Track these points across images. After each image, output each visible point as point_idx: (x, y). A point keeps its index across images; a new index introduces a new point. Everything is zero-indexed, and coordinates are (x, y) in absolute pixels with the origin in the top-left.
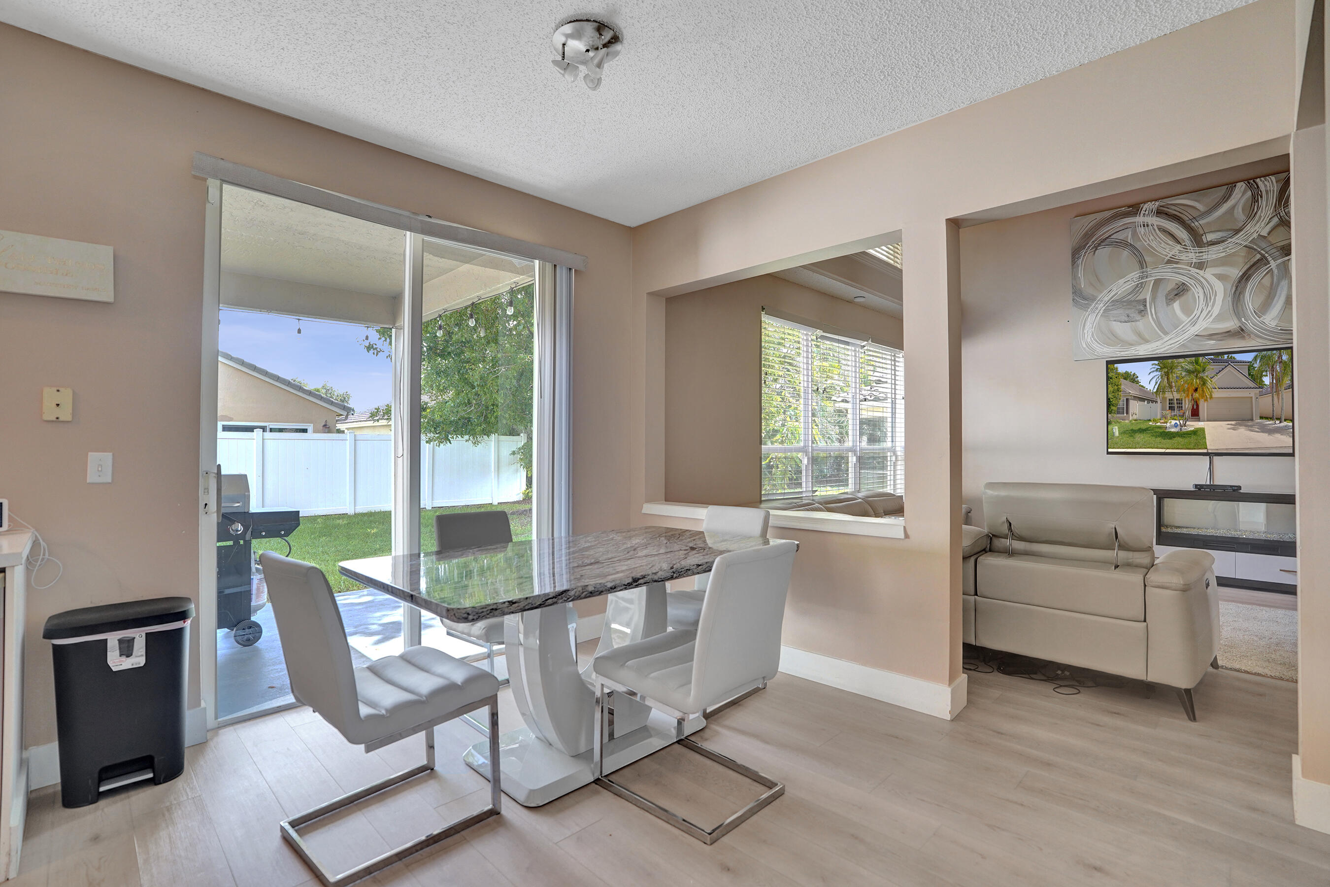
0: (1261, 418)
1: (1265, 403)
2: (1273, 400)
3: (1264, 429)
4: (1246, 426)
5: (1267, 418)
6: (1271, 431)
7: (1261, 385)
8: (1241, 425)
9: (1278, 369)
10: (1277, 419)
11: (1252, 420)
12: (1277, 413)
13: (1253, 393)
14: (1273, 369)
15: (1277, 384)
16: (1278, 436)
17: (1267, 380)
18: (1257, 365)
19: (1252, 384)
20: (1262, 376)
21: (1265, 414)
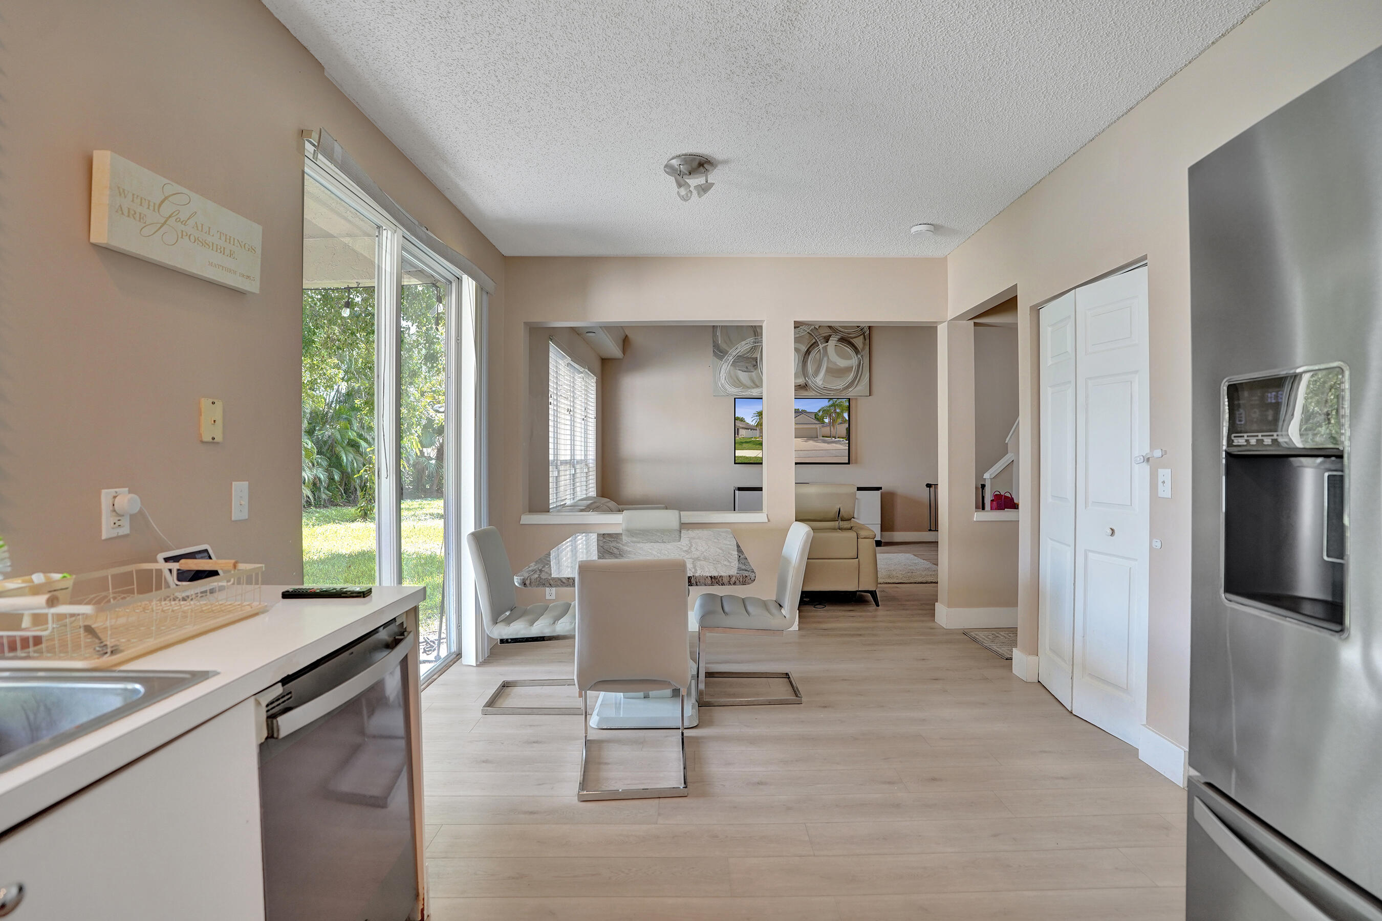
0: (823, 437)
1: (826, 430)
2: (830, 429)
3: (824, 442)
4: (813, 440)
5: (827, 437)
6: (829, 443)
7: (823, 422)
8: (810, 440)
9: (834, 415)
10: (833, 437)
11: (817, 438)
12: (833, 433)
13: (818, 426)
14: (830, 416)
15: (833, 422)
16: (834, 445)
17: (827, 420)
18: (820, 414)
19: (817, 422)
20: (823, 418)
21: (826, 435)
